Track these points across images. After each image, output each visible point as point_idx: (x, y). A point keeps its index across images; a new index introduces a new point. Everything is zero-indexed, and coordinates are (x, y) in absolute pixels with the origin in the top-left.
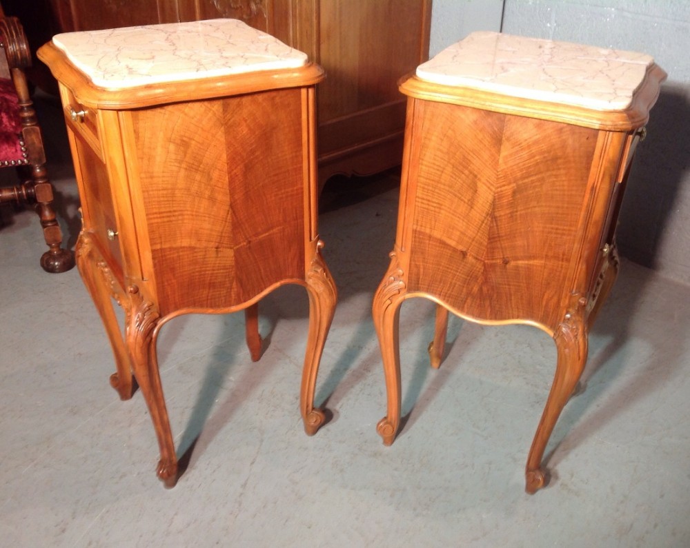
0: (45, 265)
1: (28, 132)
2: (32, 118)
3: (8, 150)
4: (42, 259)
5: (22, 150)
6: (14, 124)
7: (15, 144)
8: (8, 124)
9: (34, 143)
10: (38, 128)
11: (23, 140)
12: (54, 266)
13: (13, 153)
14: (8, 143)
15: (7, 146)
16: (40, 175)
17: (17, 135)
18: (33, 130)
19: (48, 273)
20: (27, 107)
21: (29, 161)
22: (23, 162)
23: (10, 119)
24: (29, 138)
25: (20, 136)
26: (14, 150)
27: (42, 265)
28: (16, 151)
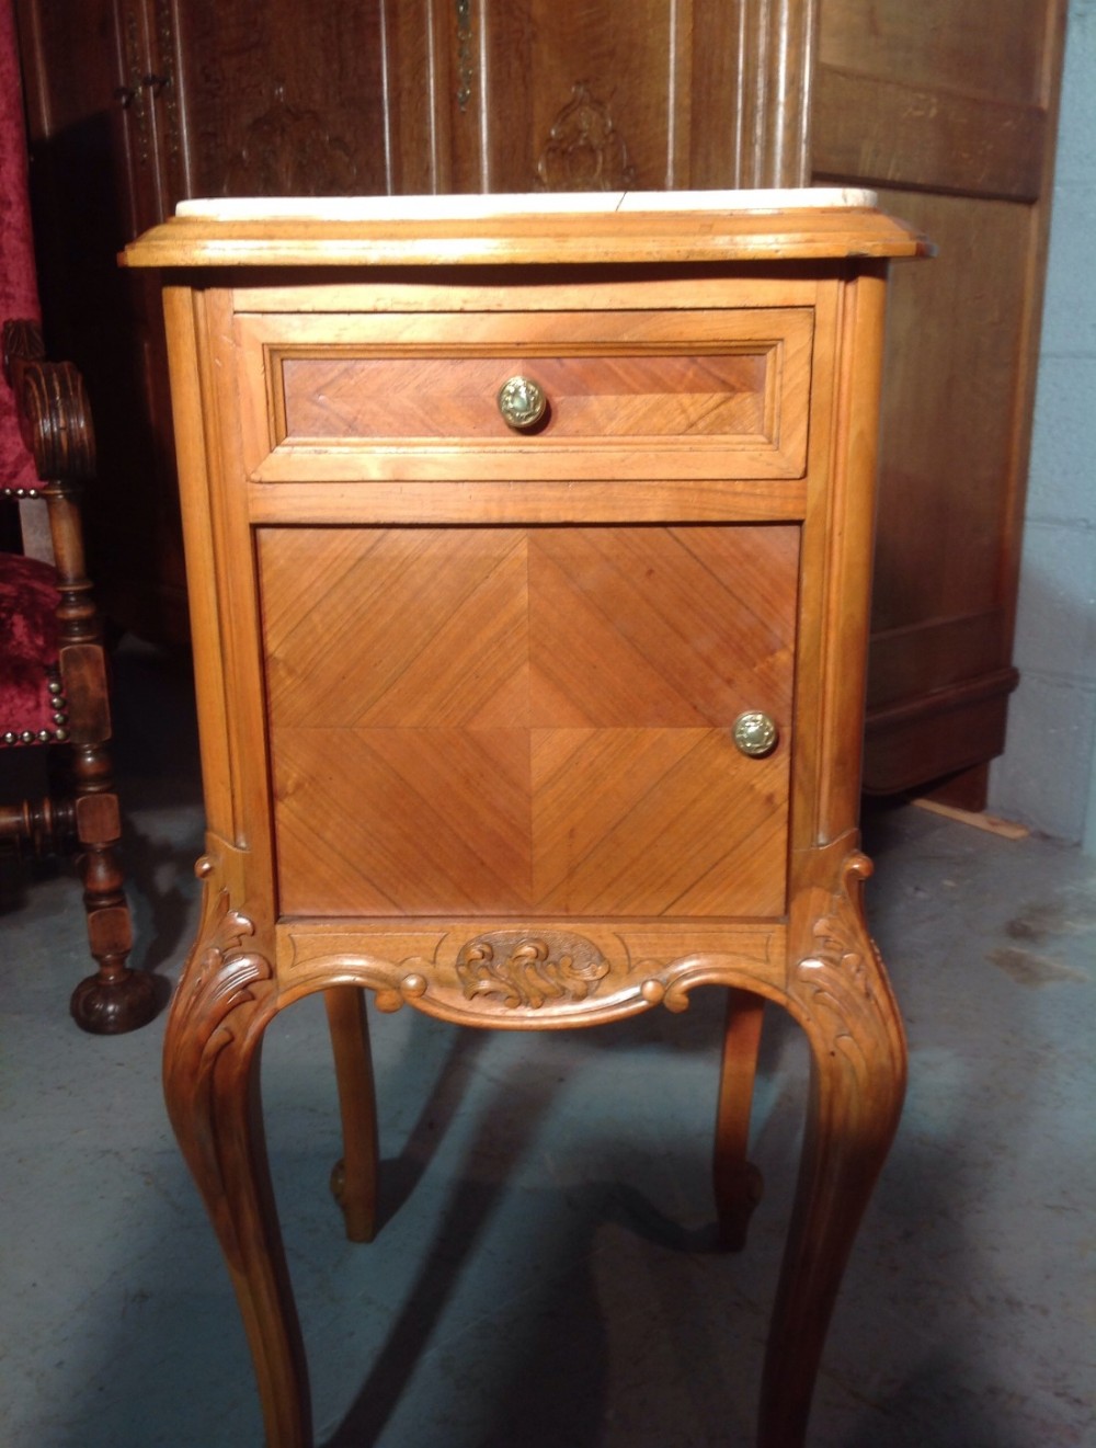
0: (82, 1013)
1: (72, 658)
2: (85, 624)
3: (18, 702)
4: (76, 996)
5: (52, 706)
6: (40, 642)
7: (36, 688)
8: (25, 640)
9: (84, 689)
10: (98, 650)
11: (58, 679)
12: (103, 1015)
13: (28, 711)
14: (18, 684)
15: (14, 692)
16: (91, 771)
17: (46, 667)
18: (86, 652)
19: (88, 1035)
20: (77, 593)
21: (67, 734)
22: (51, 735)
23: (33, 628)
24: (74, 673)
25: (53, 672)
26: (31, 704)
27: (75, 1013)
28: (38, 706)
